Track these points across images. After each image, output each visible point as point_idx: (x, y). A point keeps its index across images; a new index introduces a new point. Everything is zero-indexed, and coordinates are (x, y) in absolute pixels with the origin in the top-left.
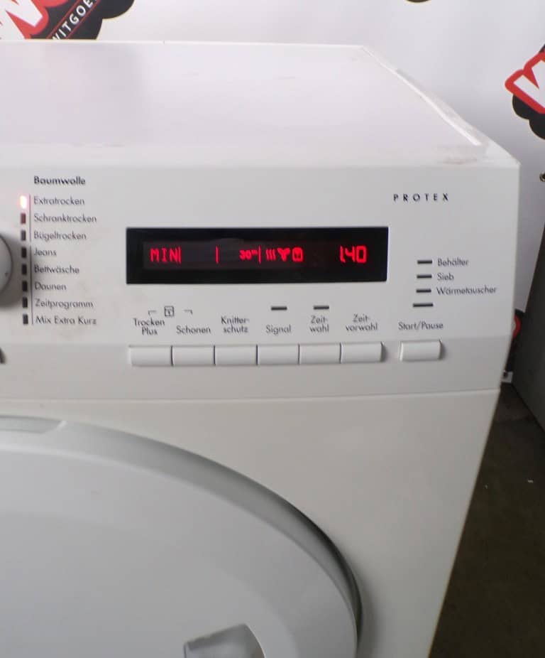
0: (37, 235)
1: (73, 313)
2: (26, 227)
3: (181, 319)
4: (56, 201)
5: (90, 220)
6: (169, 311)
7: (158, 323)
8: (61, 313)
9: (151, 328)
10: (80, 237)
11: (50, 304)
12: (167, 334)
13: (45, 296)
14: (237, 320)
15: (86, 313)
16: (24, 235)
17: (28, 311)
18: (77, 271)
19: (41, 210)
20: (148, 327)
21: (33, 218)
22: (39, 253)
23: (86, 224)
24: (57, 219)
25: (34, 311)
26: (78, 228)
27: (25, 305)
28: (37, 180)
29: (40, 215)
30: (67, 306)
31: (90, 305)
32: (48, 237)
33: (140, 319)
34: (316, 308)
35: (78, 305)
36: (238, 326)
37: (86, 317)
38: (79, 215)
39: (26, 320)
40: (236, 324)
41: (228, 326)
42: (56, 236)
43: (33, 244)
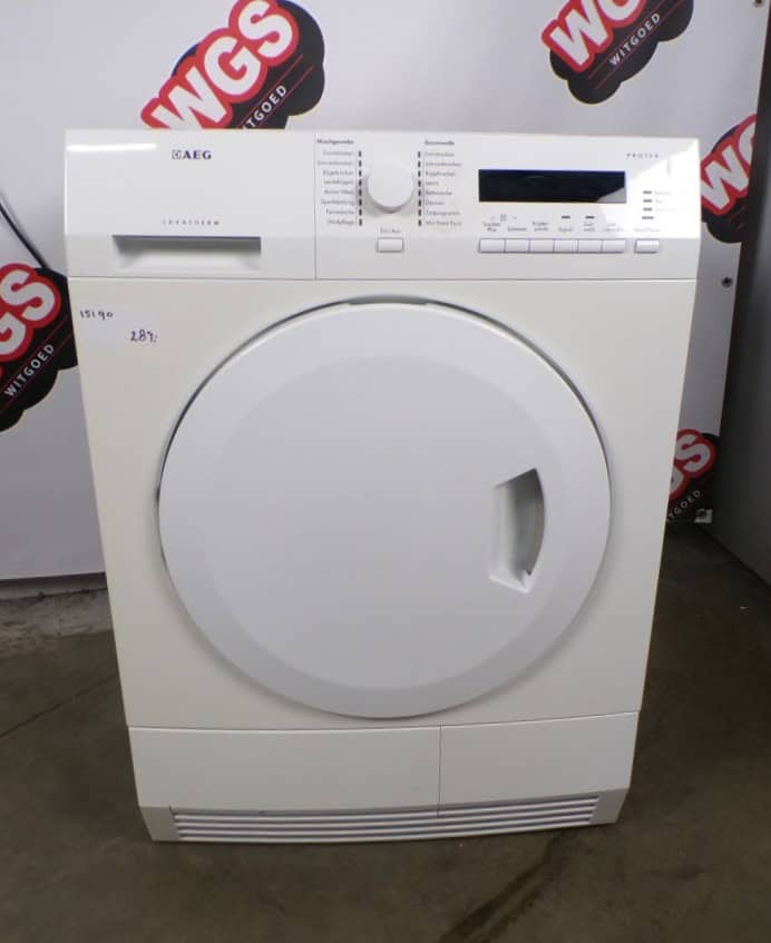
0: (427, 174)
1: (448, 219)
2: (421, 169)
3: (510, 223)
4: (438, 154)
5: (458, 165)
6: (503, 217)
7: (497, 225)
8: (441, 218)
9: (493, 227)
10: (452, 174)
11: (435, 213)
12: (502, 231)
13: (431, 208)
14: (543, 224)
15: (455, 219)
16: (419, 173)
17: (421, 218)
18: (450, 194)
19: (429, 159)
20: (491, 227)
21: (425, 164)
22: (429, 184)
23: (455, 167)
24: (439, 165)
25: (426, 218)
26: (451, 169)
27: (420, 214)
28: (427, 143)
29: (430, 162)
30: (444, 214)
31: (457, 213)
32: (434, 175)
33: (487, 222)
34: (588, 217)
35: (450, 214)
36: (542, 227)
37: (455, 221)
38: (451, 162)
39: (420, 223)
40: (542, 226)
41: (536, 227)
42: (438, 174)
43: (424, 178)
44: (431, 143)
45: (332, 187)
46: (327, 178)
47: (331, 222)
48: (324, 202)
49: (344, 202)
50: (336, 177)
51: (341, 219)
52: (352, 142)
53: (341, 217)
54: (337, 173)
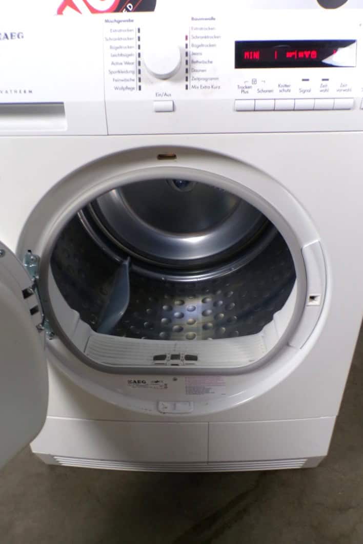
0: (193, 45)
1: (209, 83)
2: (188, 42)
3: (260, 85)
4: (201, 29)
5: (218, 37)
6: (254, 81)
7: (249, 87)
8: (203, 83)
9: (246, 90)
10: (213, 46)
11: (199, 79)
12: (253, 93)
13: (196, 75)
14: (286, 86)
15: (215, 83)
16: (187, 45)
17: (188, 83)
18: (211, 62)
19: (195, 33)
20: (244, 89)
21: (191, 37)
22: (194, 54)
23: (216, 39)
24: (202, 37)
25: (191, 83)
26: (212, 41)
27: (187, 79)
28: (193, 19)
29: (194, 36)
30: (206, 80)
31: (217, 79)
32: (198, 46)
33: (241, 86)
34: (323, 80)
35: (211, 79)
36: (286, 88)
37: (215, 86)
38: (213, 35)
39: (187, 88)
40: (285, 88)
41: (281, 89)
42: (202, 45)
43: (191, 50)
44: (196, 19)
45: (116, 60)
46: (114, 52)
47: (116, 88)
48: (111, 73)
49: (127, 72)
50: (120, 51)
51: (124, 86)
52: (132, 21)
53: (124, 84)
54: (121, 47)
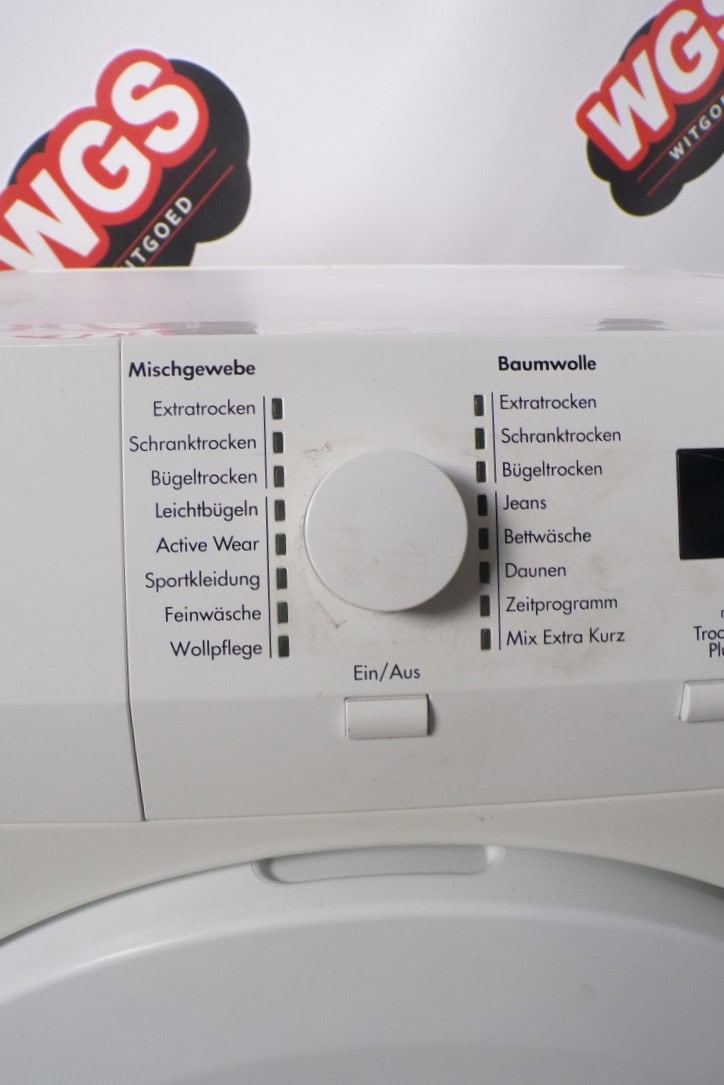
0: (507, 470)
1: (579, 621)
2: (485, 455)
4: (542, 403)
5: (608, 436)
8: (556, 622)
10: (590, 470)
11: (535, 606)
13: (525, 589)
15: (604, 620)
16: (481, 467)
17: (490, 623)
18: (586, 537)
19: (513, 420)
20: (720, 642)
21: (500, 437)
22: (512, 504)
23: (602, 445)
24: (545, 437)
25: (505, 621)
26: (585, 454)
27: (485, 611)
28: (503, 363)
29: (513, 430)
30: (567, 607)
31: (612, 602)
32: (531, 473)
33: (706, 627)
35: (589, 604)
37: (604, 630)
38: (587, 427)
39: (486, 643)
42: (547, 469)
43: (499, 487)
44: (519, 366)
45: (175, 528)
46: (168, 496)
47: (179, 649)
48: (156, 584)
49: (226, 580)
50: (194, 494)
51: (216, 642)
52: (249, 370)
53: (216, 632)
54: (199, 477)
